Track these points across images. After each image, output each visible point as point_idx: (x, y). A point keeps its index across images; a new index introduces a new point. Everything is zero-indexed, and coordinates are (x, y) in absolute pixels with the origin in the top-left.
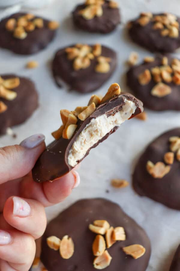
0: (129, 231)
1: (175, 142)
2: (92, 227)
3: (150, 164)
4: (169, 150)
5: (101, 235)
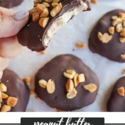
0: (87, 76)
1: (115, 20)
2: (65, 74)
3: (100, 34)
4: (112, 25)
5: (71, 79)
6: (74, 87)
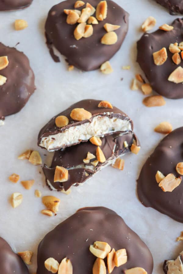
5: (102, 259)
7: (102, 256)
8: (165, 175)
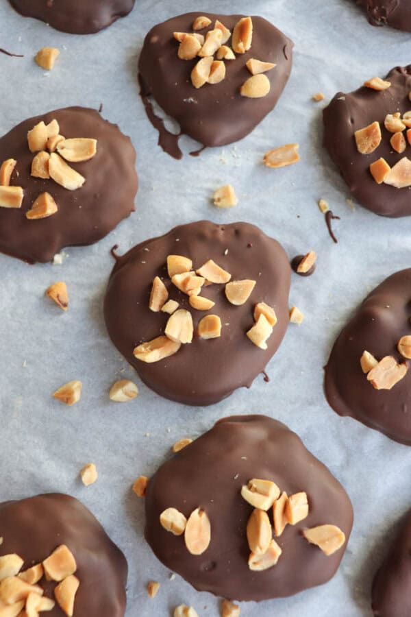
5: (264, 511)
6: (274, 537)
7: (264, 505)
8: (379, 359)
